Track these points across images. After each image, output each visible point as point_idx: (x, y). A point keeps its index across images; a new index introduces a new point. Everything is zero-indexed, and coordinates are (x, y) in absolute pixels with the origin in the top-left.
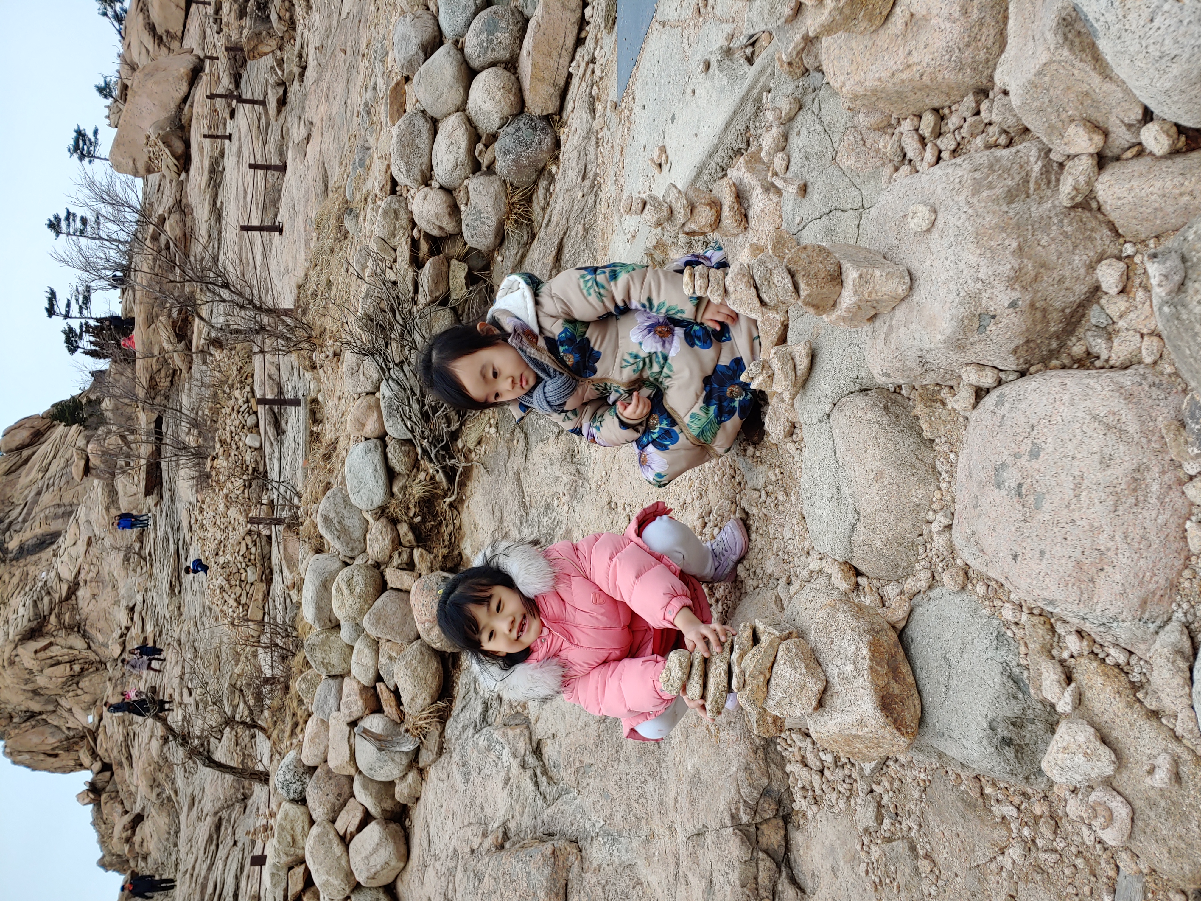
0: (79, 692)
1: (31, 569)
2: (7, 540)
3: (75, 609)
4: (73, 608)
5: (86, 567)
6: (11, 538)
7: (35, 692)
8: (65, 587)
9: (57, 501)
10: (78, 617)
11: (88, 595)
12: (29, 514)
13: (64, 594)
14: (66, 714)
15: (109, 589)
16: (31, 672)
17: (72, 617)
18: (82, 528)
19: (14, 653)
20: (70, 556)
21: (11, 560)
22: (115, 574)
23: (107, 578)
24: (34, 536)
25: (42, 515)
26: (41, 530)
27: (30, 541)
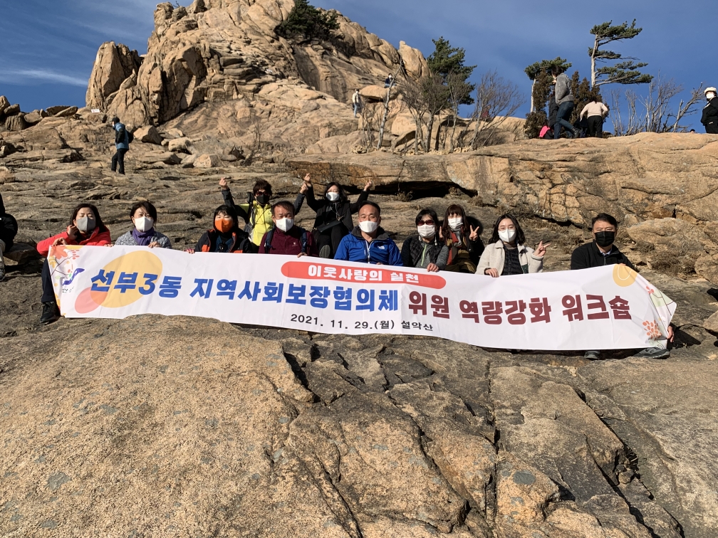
0: (129, 101)
2: (315, 47)
6: (316, 50)
9: (349, 87)
10: (217, 100)
12: (339, 64)
18: (311, 102)
24: (315, 67)
25: (337, 73)
26: (322, 71)
27: (311, 64)
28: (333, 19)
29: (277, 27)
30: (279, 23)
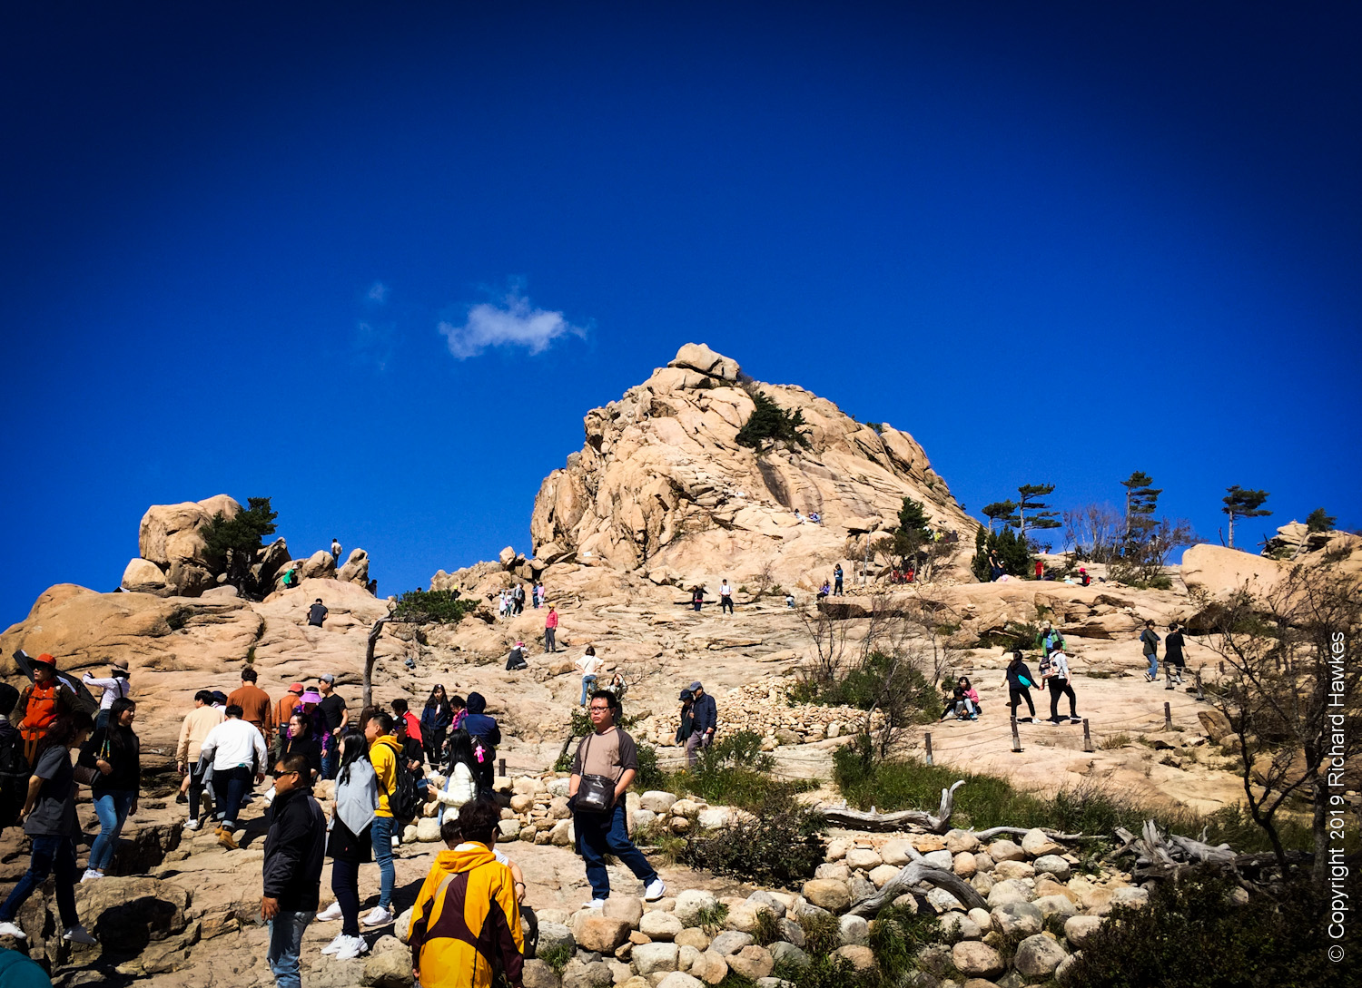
0: (615, 541)
1: (748, 480)
2: (780, 452)
3: (704, 528)
4: (704, 527)
5: (749, 537)
6: (782, 456)
7: (616, 498)
8: (727, 517)
9: (824, 498)
10: (695, 532)
11: (718, 541)
12: (809, 470)
13: (718, 517)
14: (593, 527)
15: (725, 562)
16: (638, 491)
17: (694, 526)
19: (658, 475)
20: (761, 519)
21: (757, 458)
22: (741, 567)
23: (737, 559)
24: (785, 480)
25: (808, 484)
26: (791, 484)
27: (779, 475)
28: (798, 413)
29: (737, 437)
30: (738, 432)
